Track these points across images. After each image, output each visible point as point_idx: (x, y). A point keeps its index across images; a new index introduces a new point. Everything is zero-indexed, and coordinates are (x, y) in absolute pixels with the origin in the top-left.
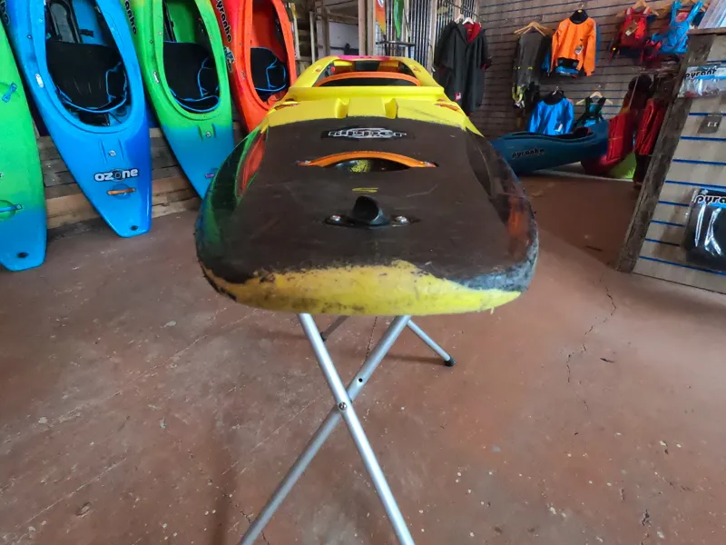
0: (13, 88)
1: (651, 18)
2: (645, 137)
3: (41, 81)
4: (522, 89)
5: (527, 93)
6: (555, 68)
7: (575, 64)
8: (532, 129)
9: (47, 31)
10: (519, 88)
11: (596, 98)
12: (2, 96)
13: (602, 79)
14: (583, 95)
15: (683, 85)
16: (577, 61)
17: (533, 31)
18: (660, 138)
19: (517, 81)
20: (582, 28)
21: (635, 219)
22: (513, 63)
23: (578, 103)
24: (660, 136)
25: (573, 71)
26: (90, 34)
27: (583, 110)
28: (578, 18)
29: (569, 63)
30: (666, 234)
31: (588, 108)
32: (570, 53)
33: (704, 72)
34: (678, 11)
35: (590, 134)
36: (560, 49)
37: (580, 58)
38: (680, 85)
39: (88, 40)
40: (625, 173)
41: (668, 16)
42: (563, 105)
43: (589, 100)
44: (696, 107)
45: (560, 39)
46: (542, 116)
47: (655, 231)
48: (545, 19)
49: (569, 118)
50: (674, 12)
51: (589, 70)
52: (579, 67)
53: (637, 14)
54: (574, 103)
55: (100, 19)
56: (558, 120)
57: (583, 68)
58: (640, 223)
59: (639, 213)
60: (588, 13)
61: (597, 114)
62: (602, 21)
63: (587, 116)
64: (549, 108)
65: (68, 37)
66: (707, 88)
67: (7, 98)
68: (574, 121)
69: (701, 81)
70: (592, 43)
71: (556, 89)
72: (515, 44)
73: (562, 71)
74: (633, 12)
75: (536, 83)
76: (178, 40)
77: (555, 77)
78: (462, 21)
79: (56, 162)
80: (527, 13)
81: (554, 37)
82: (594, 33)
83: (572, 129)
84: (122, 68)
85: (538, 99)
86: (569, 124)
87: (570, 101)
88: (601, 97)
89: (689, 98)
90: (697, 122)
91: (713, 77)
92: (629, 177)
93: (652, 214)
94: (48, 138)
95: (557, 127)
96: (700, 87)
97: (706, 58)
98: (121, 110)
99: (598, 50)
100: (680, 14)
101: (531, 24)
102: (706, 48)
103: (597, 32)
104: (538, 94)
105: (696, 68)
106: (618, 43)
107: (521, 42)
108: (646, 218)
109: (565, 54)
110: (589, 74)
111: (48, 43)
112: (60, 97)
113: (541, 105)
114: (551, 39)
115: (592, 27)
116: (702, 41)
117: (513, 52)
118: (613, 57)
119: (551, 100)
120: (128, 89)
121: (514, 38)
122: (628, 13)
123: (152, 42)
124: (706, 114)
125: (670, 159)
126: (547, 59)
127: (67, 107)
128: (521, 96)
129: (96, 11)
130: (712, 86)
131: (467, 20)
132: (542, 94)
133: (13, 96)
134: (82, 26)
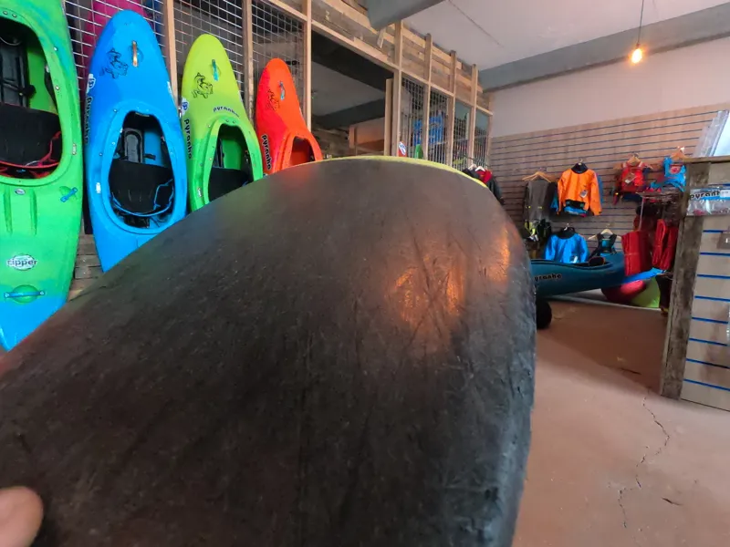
0: (73, 191)
1: (646, 171)
2: (662, 254)
3: (99, 188)
4: (535, 224)
5: (540, 229)
6: (563, 208)
7: (581, 205)
8: (548, 257)
9: (117, 151)
10: (531, 224)
11: (606, 234)
12: (61, 196)
13: (610, 218)
14: (594, 231)
15: (690, 206)
16: (584, 203)
17: (539, 178)
18: (679, 253)
19: (528, 218)
20: (584, 177)
21: (670, 336)
22: (523, 204)
23: (590, 238)
24: (677, 252)
25: (581, 211)
26: (152, 157)
27: (596, 245)
28: (579, 169)
29: (576, 204)
30: (709, 354)
31: (600, 243)
32: (576, 197)
33: (708, 194)
34: (671, 166)
35: (606, 263)
36: (566, 192)
37: (586, 200)
38: (687, 206)
39: (149, 161)
40: (649, 302)
41: (663, 169)
42: (575, 239)
43: (600, 237)
44: (708, 224)
45: (565, 185)
46: (557, 248)
47: (696, 351)
48: (549, 170)
49: (583, 252)
50: (667, 167)
51: (596, 210)
52: (586, 207)
53: (633, 168)
54: (587, 239)
55: (164, 146)
56: (573, 252)
57: (589, 209)
58: (676, 341)
59: (674, 331)
60: (588, 166)
61: (610, 248)
62: (602, 172)
63: (600, 249)
64: (562, 242)
65: (133, 157)
66: (715, 208)
67: (65, 199)
68: (588, 254)
69: (707, 201)
70: (594, 189)
71: (567, 226)
72: (523, 190)
73: (570, 210)
74: (629, 166)
75: (547, 221)
76: (225, 167)
77: (564, 216)
78: (474, 169)
79: (92, 257)
80: (533, 165)
81: (559, 184)
82: (595, 180)
83: (587, 259)
84: (173, 184)
85: (550, 234)
86: (584, 256)
87: (582, 236)
88: (612, 233)
89: (699, 217)
90: (714, 239)
91: (718, 198)
92: (655, 306)
93: (687, 331)
94: (91, 236)
95: (572, 259)
96: (708, 206)
97: (706, 182)
98: (162, 216)
99: (602, 194)
100: (673, 168)
101: (537, 173)
102: (704, 174)
103: (599, 180)
104: (550, 229)
105: (699, 190)
106: (619, 189)
107: (530, 187)
108: (682, 336)
109: (571, 196)
110: (596, 213)
111: (114, 161)
112: (112, 202)
113: (554, 239)
114: (557, 186)
115: (593, 176)
116: (699, 168)
117: (522, 195)
118: (617, 201)
119: (563, 234)
120: (173, 200)
121: (523, 184)
122: (625, 166)
123: (203, 165)
124: (722, 232)
125: (694, 275)
126: (555, 200)
127: (116, 211)
128: (534, 231)
129: (162, 140)
130: (719, 206)
131: (479, 168)
132: (554, 230)
133: (72, 198)
134: (148, 151)
